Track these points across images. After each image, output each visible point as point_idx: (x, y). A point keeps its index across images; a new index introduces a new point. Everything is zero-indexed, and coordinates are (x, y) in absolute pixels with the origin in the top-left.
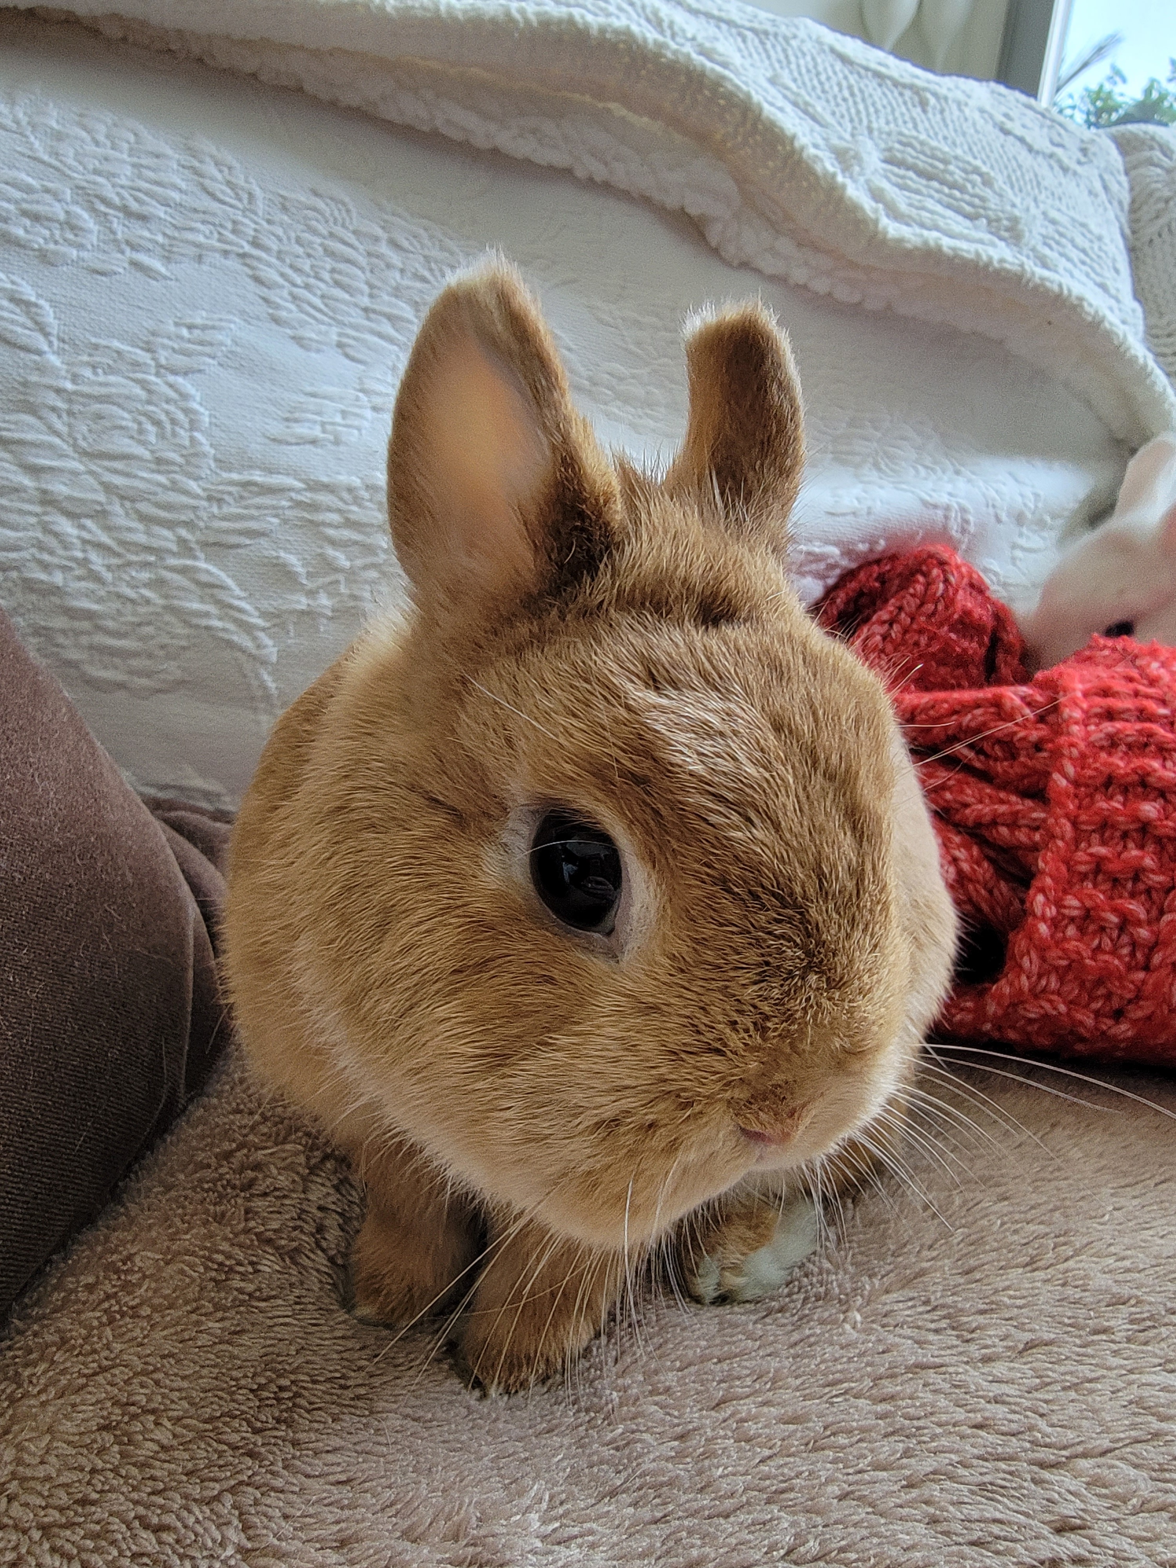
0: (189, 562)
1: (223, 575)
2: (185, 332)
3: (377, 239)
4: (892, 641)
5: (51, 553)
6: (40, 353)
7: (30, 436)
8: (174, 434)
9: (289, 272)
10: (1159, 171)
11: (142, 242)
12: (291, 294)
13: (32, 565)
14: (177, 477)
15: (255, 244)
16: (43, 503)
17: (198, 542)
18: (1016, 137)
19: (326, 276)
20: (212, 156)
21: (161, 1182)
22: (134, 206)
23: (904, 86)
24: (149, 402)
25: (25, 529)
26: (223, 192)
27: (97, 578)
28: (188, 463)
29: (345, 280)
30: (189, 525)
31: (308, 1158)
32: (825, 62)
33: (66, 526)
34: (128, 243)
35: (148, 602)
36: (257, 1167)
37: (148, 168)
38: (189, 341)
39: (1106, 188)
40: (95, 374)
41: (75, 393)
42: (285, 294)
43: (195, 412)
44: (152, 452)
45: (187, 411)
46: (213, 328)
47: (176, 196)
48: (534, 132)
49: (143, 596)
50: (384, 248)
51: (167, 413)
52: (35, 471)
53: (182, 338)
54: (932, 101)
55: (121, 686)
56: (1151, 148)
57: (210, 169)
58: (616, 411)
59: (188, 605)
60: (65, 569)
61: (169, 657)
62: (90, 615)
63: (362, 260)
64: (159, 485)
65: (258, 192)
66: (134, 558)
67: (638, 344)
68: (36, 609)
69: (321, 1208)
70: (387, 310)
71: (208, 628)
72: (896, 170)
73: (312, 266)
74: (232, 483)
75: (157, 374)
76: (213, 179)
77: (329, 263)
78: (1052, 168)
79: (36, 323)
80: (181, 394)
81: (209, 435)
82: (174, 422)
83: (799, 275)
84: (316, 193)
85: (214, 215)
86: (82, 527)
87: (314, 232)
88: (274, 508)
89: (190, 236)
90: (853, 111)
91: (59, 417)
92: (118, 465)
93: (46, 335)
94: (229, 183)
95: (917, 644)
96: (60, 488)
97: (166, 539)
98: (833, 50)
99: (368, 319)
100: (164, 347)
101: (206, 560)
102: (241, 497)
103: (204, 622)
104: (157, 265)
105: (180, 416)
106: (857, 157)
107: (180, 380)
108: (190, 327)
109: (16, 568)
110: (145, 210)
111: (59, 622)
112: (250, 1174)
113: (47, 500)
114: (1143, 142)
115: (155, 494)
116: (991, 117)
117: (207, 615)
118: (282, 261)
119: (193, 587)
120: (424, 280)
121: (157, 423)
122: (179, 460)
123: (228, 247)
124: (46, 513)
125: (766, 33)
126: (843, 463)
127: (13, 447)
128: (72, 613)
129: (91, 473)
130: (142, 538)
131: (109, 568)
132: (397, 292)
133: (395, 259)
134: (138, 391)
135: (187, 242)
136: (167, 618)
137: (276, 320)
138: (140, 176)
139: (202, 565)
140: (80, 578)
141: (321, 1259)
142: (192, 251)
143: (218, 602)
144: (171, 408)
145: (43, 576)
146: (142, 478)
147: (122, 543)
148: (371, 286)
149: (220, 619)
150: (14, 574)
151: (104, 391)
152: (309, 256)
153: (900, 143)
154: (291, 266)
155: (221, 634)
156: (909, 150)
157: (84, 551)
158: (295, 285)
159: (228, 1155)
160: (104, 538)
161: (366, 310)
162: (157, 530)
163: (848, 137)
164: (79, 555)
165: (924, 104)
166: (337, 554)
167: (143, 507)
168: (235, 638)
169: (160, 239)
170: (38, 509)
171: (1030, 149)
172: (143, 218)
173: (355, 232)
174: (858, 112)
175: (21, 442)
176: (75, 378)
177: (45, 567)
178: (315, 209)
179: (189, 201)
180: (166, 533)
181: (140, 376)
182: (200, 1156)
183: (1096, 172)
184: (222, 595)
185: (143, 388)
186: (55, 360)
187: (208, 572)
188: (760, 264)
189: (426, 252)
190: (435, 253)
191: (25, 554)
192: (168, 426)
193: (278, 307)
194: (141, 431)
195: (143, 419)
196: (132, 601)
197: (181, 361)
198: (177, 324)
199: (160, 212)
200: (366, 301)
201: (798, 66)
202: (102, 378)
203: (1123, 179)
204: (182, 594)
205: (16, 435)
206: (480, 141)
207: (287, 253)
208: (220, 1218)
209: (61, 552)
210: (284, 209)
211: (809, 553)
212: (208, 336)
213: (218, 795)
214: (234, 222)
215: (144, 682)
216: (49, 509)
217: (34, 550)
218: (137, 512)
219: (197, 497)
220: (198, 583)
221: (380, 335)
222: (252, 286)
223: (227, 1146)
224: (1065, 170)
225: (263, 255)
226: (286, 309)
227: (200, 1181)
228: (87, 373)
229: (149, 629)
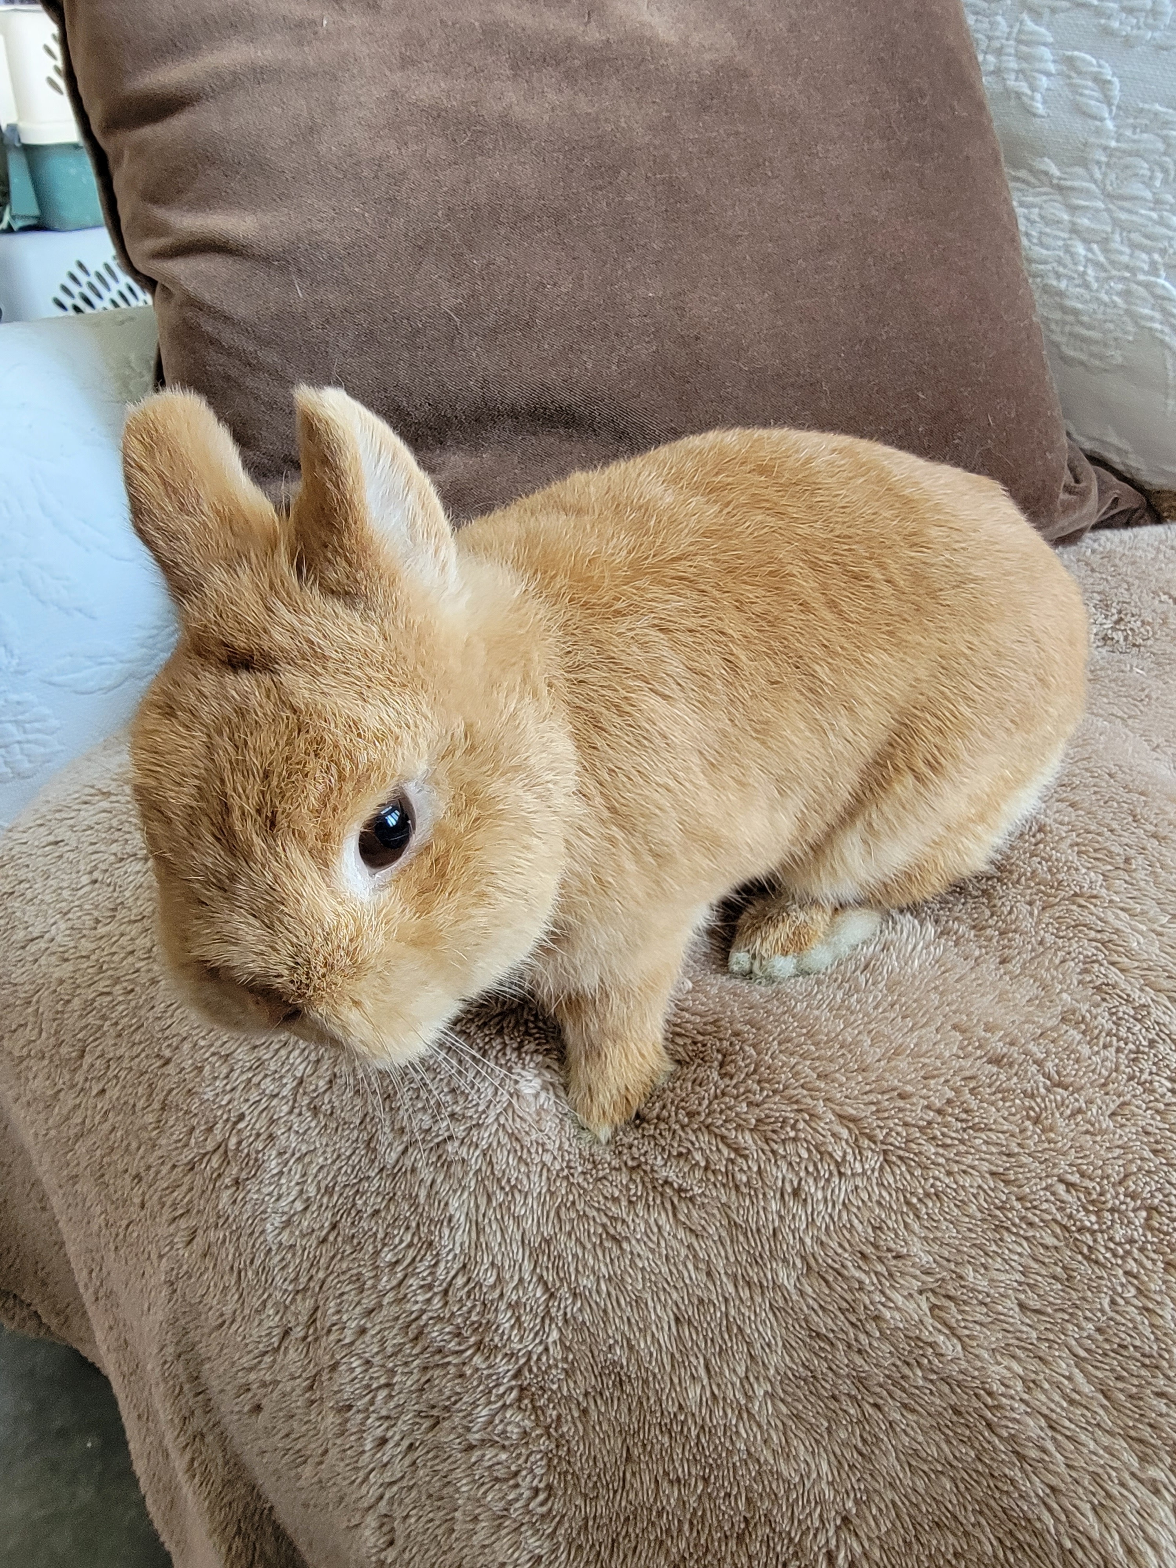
0: (1153, 279)
5: (1065, 266)
6: (1102, 120)
7: (1076, 184)
13: (1051, 275)
14: (1165, 213)
16: (1071, 231)
17: (1165, 264)
24: (1165, 154)
25: (1054, 249)
27: (1086, 286)
30: (1163, 251)
33: (1080, 249)
35: (1115, 306)
40: (1134, 133)
41: (1116, 149)
44: (1154, 194)
49: (1113, 302)
52: (1073, 209)
55: (1082, 363)
59: (1141, 310)
60: (1070, 278)
61: (1117, 347)
62: (1076, 312)
64: (1150, 219)
66: (1116, 273)
71: (1151, 329)
79: (1106, 96)
91: (1100, 168)
92: (1127, 204)
93: (1110, 105)
96: (1084, 222)
97: (1143, 261)
101: (1166, 279)
103: (1149, 324)
109: (1042, 276)
111: (1056, 315)
113: (1074, 230)
115: (1146, 226)
117: (1152, 319)
119: (1149, 297)
124: (1070, 239)
128: (1064, 309)
129: (1108, 210)
130: (1126, 259)
131: (1097, 279)
134: (1160, 144)
136: (1125, 318)
139: (1161, 281)
140: (1077, 286)
143: (1164, 311)
145: (1056, 283)
146: (1140, 215)
147: (1112, 262)
149: (1161, 323)
151: (1135, 147)
155: (1158, 335)
157: (1086, 267)
160: (1102, 259)
162: (1139, 253)
164: (1082, 269)
167: (1135, 236)
168: (1167, 339)
170: (1066, 235)
175: (1072, 189)
176: (1119, 138)
177: (1058, 276)
180: (1144, 256)
181: (1166, 132)
184: (1167, 304)
185: (1165, 142)
186: (1110, 124)
187: (1163, 287)
191: (1049, 267)
194: (1151, 178)
195: (1156, 168)
196: (1106, 305)
202: (1136, 137)
204: (1140, 302)
205: (1069, 183)
209: (1071, 266)
215: (1097, 363)
216: (1074, 236)
217: (1055, 264)
218: (1129, 240)
220: (1155, 295)
228: (1128, 133)
229: (1111, 326)
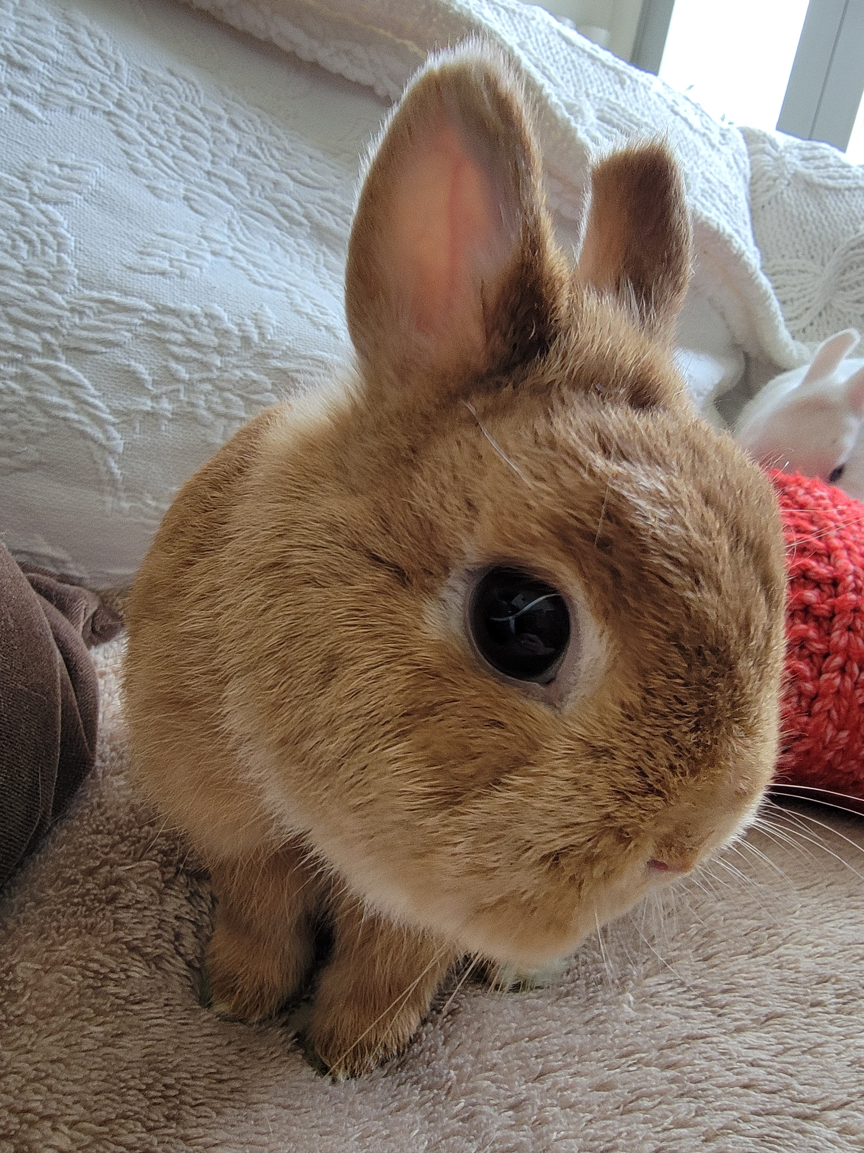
0: (52, 362)
1: (81, 376)
2: (56, 169)
3: (219, 118)
8: (44, 253)
9: (147, 133)
10: (769, 158)
11: (22, 89)
12: (147, 150)
14: (45, 289)
15: (119, 105)
17: (60, 346)
18: (682, 117)
19: (178, 141)
20: (86, 28)
21: (33, 898)
22: (17, 57)
23: (609, 68)
24: (23, 224)
26: (93, 57)
28: (55, 278)
29: (193, 147)
30: (52, 330)
31: (163, 873)
32: (555, 40)
34: (9, 87)
35: (13, 392)
36: (119, 881)
37: (30, 27)
38: (60, 177)
39: (736, 163)
42: (143, 150)
43: (63, 237)
44: (24, 265)
45: (55, 235)
46: (80, 168)
47: (54, 55)
48: (347, 53)
49: (9, 387)
50: (225, 126)
51: (38, 234)
53: (54, 174)
54: (628, 82)
56: (764, 142)
57: (85, 38)
59: (49, 398)
61: (29, 441)
63: (208, 133)
64: (29, 294)
65: (123, 64)
66: (3, 354)
69: (177, 918)
70: (226, 176)
71: (65, 419)
72: (605, 125)
73: (166, 132)
74: (92, 299)
75: (31, 201)
76: (85, 46)
77: (180, 131)
78: (704, 144)
80: (51, 220)
81: (74, 257)
82: (43, 242)
84: (172, 73)
85: (85, 75)
87: (169, 104)
88: (128, 324)
89: (64, 90)
90: (575, 78)
94: (99, 52)
97: (33, 341)
98: (560, 34)
99: (210, 180)
100: (38, 178)
101: (67, 362)
102: (100, 312)
103: (62, 414)
104: (35, 109)
105: (50, 238)
106: (580, 111)
107: (50, 208)
108: (61, 166)
110: (26, 62)
112: (114, 888)
114: (758, 137)
115: (25, 301)
116: (665, 100)
117: (65, 408)
118: (142, 123)
119: (54, 383)
120: (256, 156)
121: (29, 242)
122: (47, 274)
123: (96, 105)
125: (514, 12)
130: (11, 338)
132: (234, 162)
133: (234, 135)
134: (12, 212)
135: (62, 94)
136: (29, 408)
137: (135, 171)
138: (23, 33)
139: (63, 365)
141: (180, 963)
142: (65, 103)
143: (75, 398)
144: (43, 231)
146: (13, 286)
148: (214, 155)
149: (76, 412)
152: (164, 122)
153: (609, 107)
154: (149, 129)
155: (77, 426)
156: (614, 113)
158: (151, 144)
159: (91, 872)
161: (208, 173)
162: (25, 332)
163: (572, 95)
165: (622, 83)
166: (179, 367)
167: (14, 311)
168: (89, 430)
169: (38, 88)
171: (691, 128)
172: (24, 69)
173: (202, 109)
174: (579, 80)
178: (171, 86)
179: (65, 61)
180: (32, 335)
181: (16, 200)
182: (68, 873)
183: (730, 152)
184: (79, 392)
185: (18, 211)
187: (68, 372)
189: (259, 134)
190: (265, 136)
192: (39, 246)
193: (136, 160)
194: (14, 247)
195: (17, 237)
197: (51, 192)
198: (49, 161)
199: (40, 66)
200: (208, 166)
201: (537, 40)
203: (746, 159)
204: (44, 389)
206: (305, 55)
207: (146, 117)
208: (91, 929)
210: (145, 81)
212: (76, 175)
213: (63, 562)
214: (102, 85)
215: (4, 461)
218: (8, 315)
219: (61, 308)
220: (59, 381)
221: (220, 196)
222: (115, 139)
223: (93, 863)
224: (713, 146)
225: (126, 116)
226: (143, 162)
227: (71, 895)
229: (13, 416)
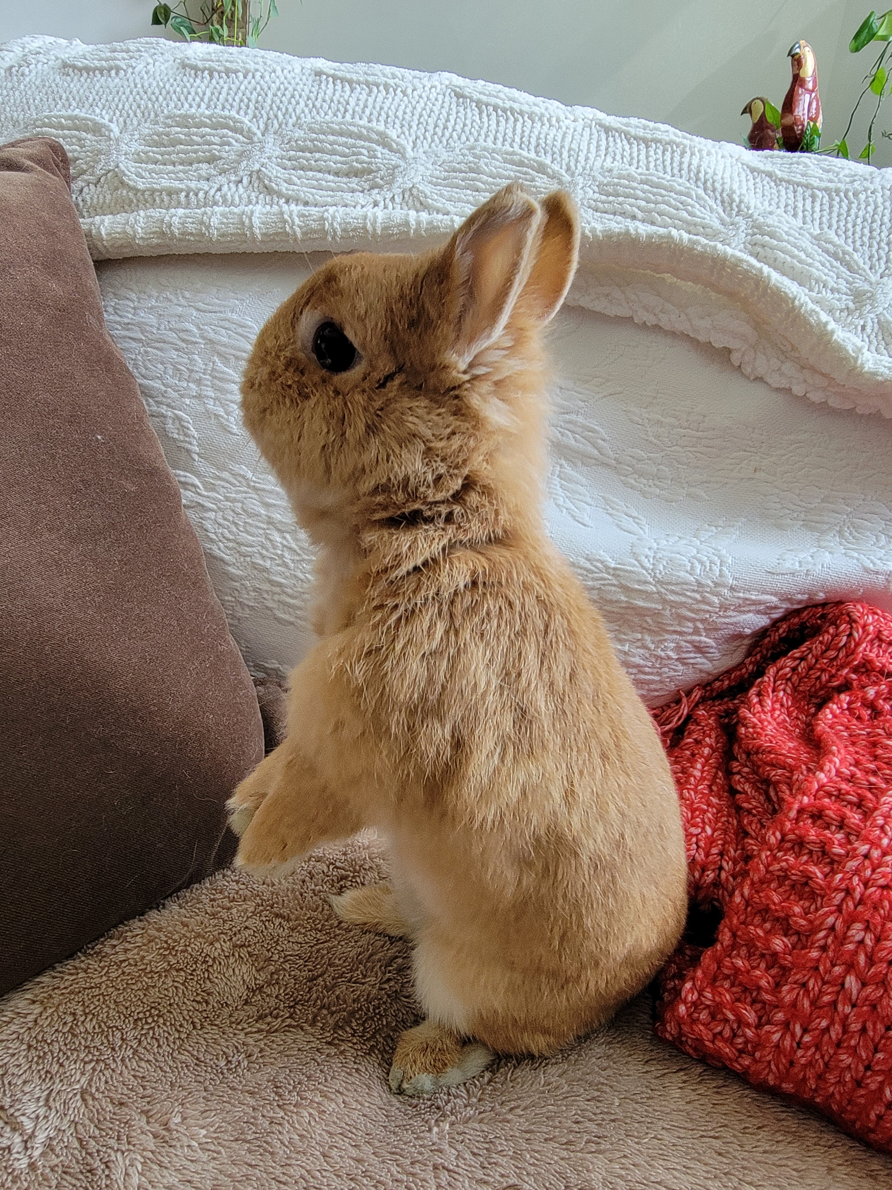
4: (798, 674)
5: (267, 550)
7: (267, 487)
13: (257, 555)
16: (269, 523)
25: (257, 536)
27: (286, 566)
33: (277, 537)
52: (267, 505)
55: (292, 623)
58: (633, 481)
60: (272, 559)
62: (280, 585)
66: (306, 557)
67: (658, 437)
68: (256, 578)
83: (798, 390)
86: (284, 538)
95: (819, 678)
109: (250, 556)
111: (266, 587)
113: (270, 522)
124: (268, 529)
126: (812, 529)
127: (259, 492)
128: (272, 583)
131: (293, 561)
140: (278, 565)
145: (261, 562)
150: (248, 559)
157: (282, 551)
160: (294, 546)
164: (280, 552)
170: (265, 526)
175: (263, 490)
177: (263, 557)
188: (769, 381)
191: (254, 549)
205: (262, 486)
209: (272, 550)
211: (746, 599)
216: (271, 527)
217: (259, 548)
